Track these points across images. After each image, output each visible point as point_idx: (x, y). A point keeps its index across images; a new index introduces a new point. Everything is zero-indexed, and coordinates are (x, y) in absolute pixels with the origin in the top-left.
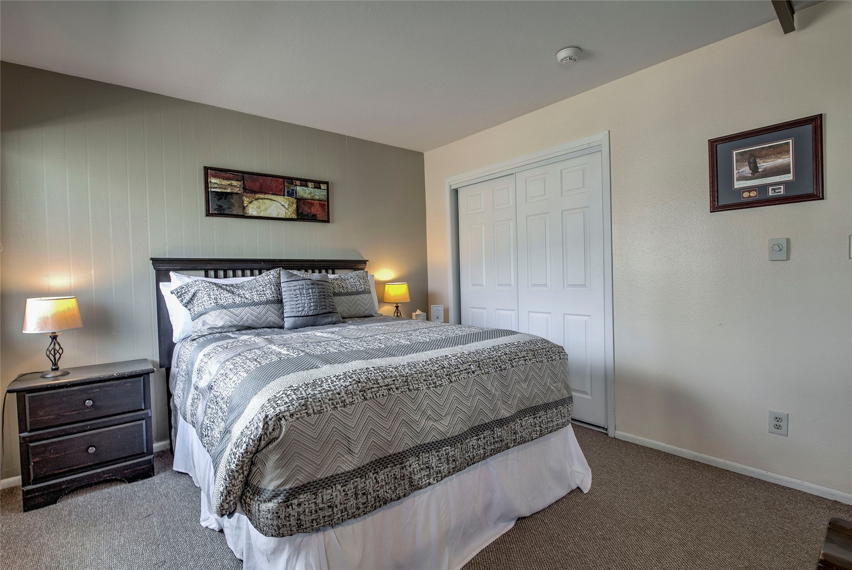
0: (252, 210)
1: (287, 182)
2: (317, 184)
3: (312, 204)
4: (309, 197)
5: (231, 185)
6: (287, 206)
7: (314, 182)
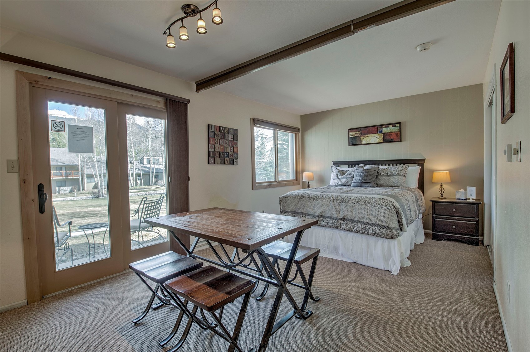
0: (364, 142)
1: (379, 128)
2: (394, 125)
3: (391, 134)
4: (390, 132)
5: (356, 134)
6: (378, 137)
7: (392, 124)
